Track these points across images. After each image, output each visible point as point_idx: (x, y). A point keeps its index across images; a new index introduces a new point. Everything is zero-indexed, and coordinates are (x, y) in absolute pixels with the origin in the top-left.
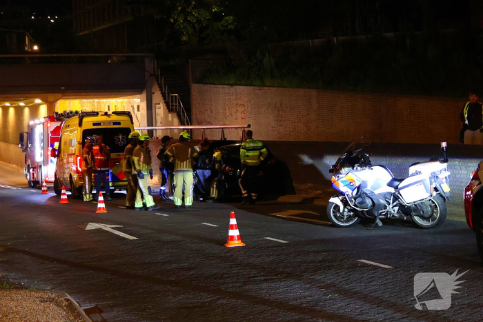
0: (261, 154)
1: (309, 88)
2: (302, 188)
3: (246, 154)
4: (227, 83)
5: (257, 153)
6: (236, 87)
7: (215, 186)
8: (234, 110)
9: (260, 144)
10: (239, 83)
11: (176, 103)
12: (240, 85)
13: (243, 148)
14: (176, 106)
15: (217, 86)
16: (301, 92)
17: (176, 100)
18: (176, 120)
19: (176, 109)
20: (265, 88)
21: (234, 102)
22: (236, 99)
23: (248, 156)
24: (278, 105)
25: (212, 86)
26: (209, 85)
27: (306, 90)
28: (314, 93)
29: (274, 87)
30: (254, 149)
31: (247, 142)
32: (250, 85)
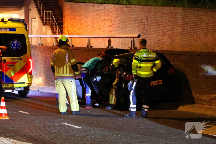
0: (154, 65)
1: (175, 6)
2: (203, 98)
3: (138, 65)
4: (96, 2)
5: (149, 65)
6: (105, 5)
7: (114, 93)
8: (103, 24)
9: (154, 55)
10: (107, 2)
11: (49, 17)
12: (108, 3)
13: (136, 59)
14: (49, 20)
15: (87, 4)
16: (167, 9)
17: (49, 15)
18: (49, 31)
19: (50, 23)
20: (132, 6)
21: (103, 17)
22: (105, 15)
23: (140, 67)
24: (144, 21)
25: (83, 4)
26: (80, 4)
27: (171, 8)
28: (179, 10)
29: (141, 5)
30: (146, 60)
31: (140, 52)
32: (118, 4)
